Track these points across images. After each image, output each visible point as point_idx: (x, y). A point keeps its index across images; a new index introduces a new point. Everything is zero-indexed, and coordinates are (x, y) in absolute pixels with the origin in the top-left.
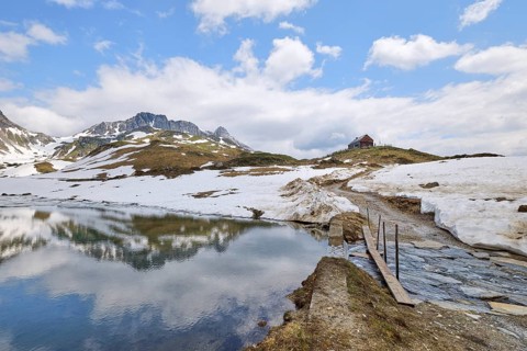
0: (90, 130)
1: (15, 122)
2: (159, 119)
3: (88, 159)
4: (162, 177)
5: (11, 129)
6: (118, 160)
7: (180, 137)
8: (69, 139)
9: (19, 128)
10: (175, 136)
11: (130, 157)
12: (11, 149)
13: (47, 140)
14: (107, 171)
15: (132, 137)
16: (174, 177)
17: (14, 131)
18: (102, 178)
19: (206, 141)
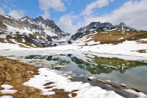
0: (78, 30)
1: (63, 31)
2: (98, 24)
3: (80, 39)
4: (111, 44)
5: (62, 33)
6: (89, 39)
7: (106, 29)
8: (74, 34)
9: (63, 32)
10: (104, 29)
11: (93, 38)
12: (62, 38)
13: (69, 35)
14: (87, 43)
15: (90, 31)
16: (116, 44)
17: (63, 33)
18: (86, 45)
19: (116, 29)
